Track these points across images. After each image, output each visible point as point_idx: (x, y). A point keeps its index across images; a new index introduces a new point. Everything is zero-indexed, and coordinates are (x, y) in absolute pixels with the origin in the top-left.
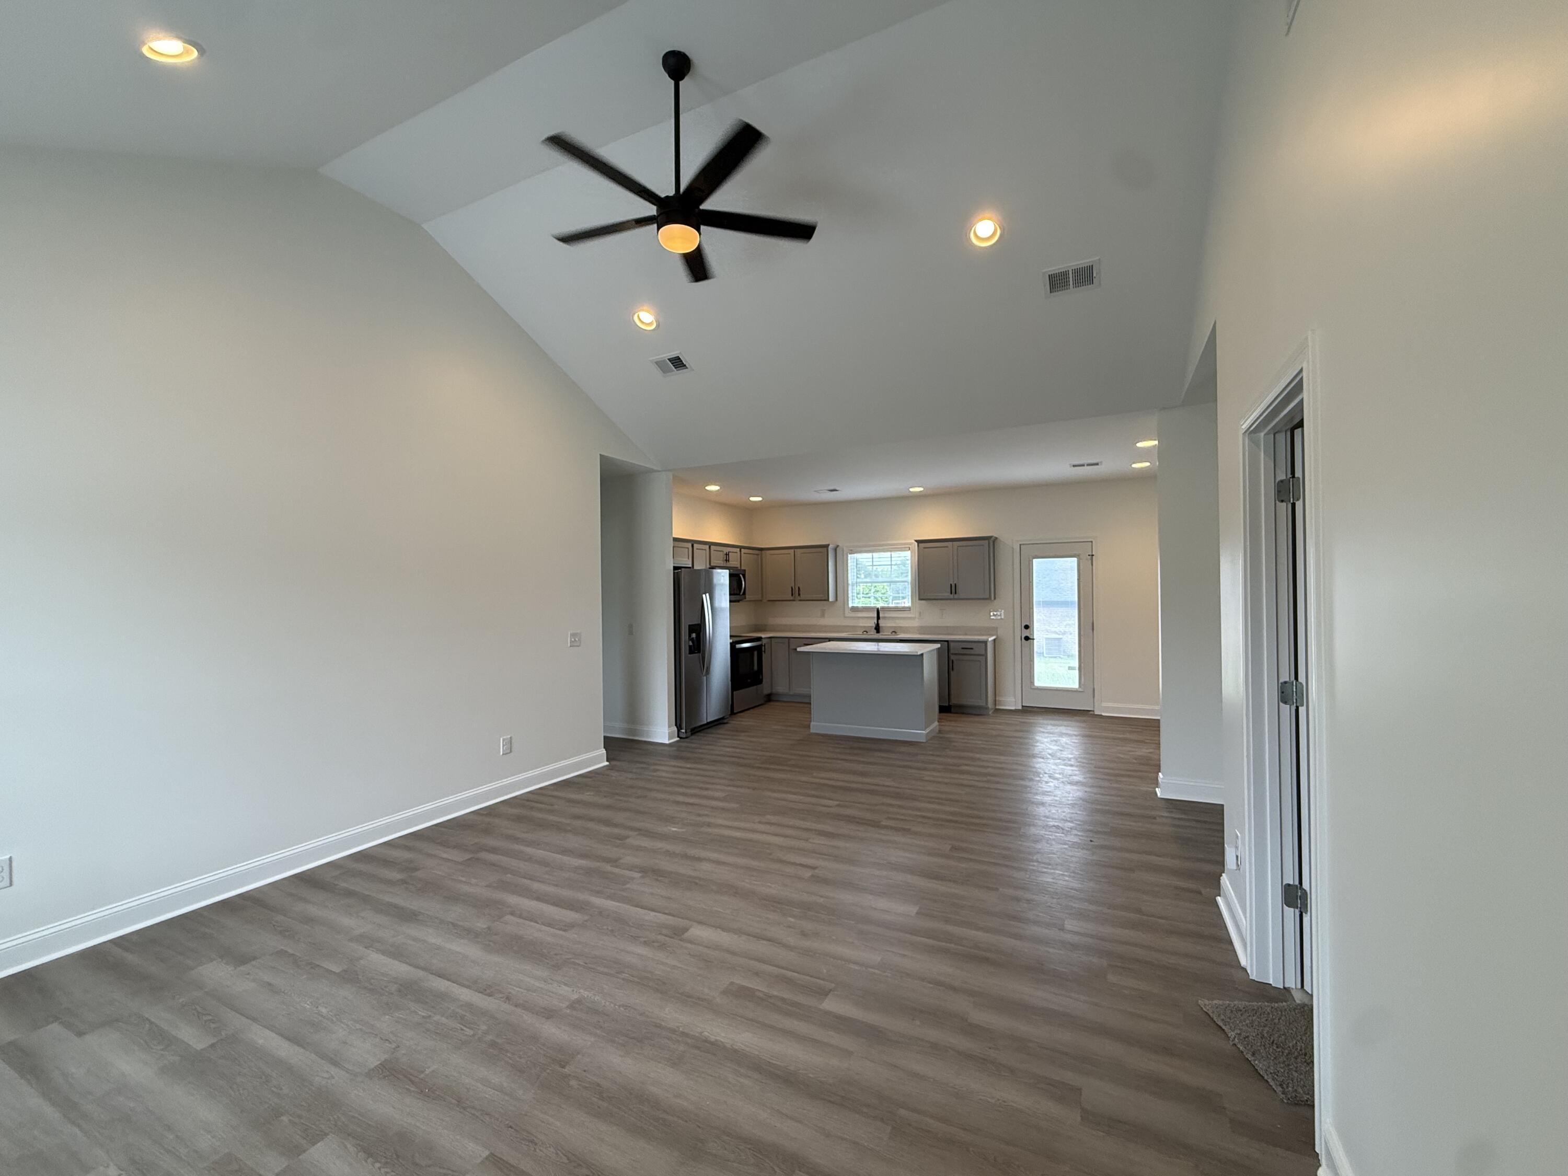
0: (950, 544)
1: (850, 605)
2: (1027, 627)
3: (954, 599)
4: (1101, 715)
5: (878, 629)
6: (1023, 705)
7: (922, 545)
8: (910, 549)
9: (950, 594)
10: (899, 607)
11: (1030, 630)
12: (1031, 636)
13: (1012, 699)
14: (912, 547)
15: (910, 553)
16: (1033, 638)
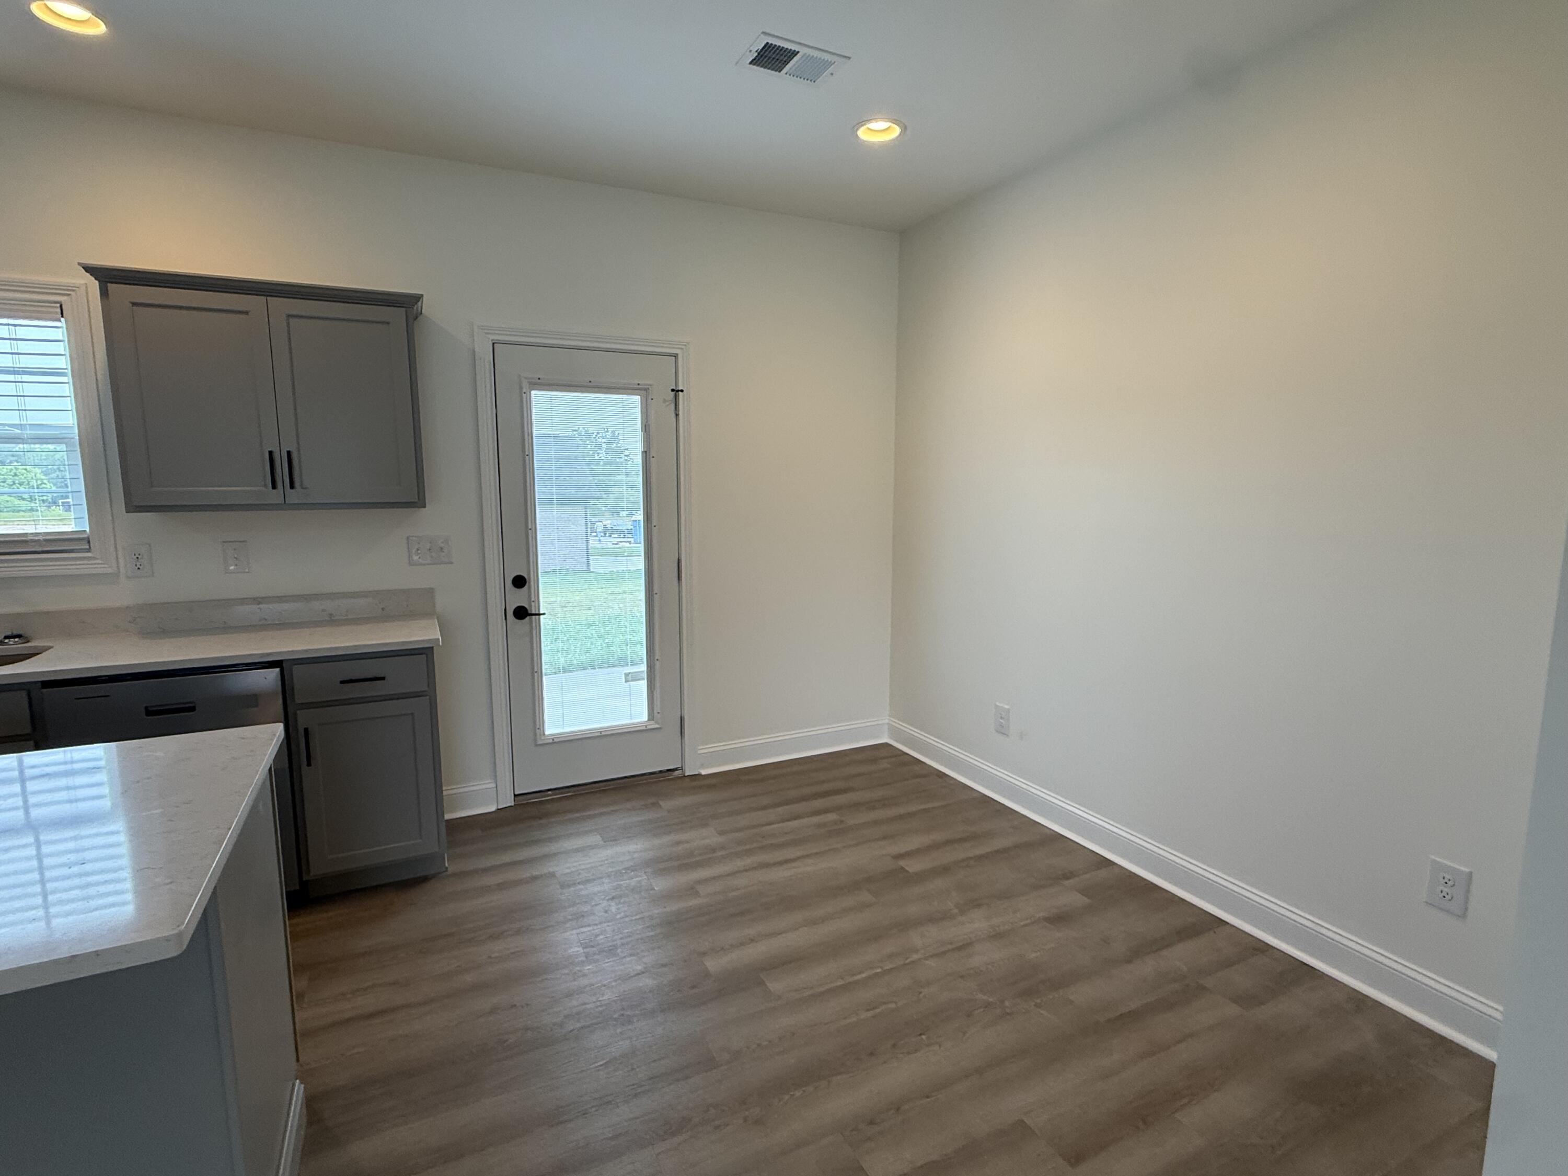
0: (254, 303)
2: (519, 582)
3: (285, 506)
4: (699, 775)
6: (516, 793)
8: (58, 305)
9: (265, 486)
10: (30, 538)
11: (529, 587)
12: (531, 606)
13: (489, 784)
14: (69, 295)
15: (62, 319)
16: (537, 612)
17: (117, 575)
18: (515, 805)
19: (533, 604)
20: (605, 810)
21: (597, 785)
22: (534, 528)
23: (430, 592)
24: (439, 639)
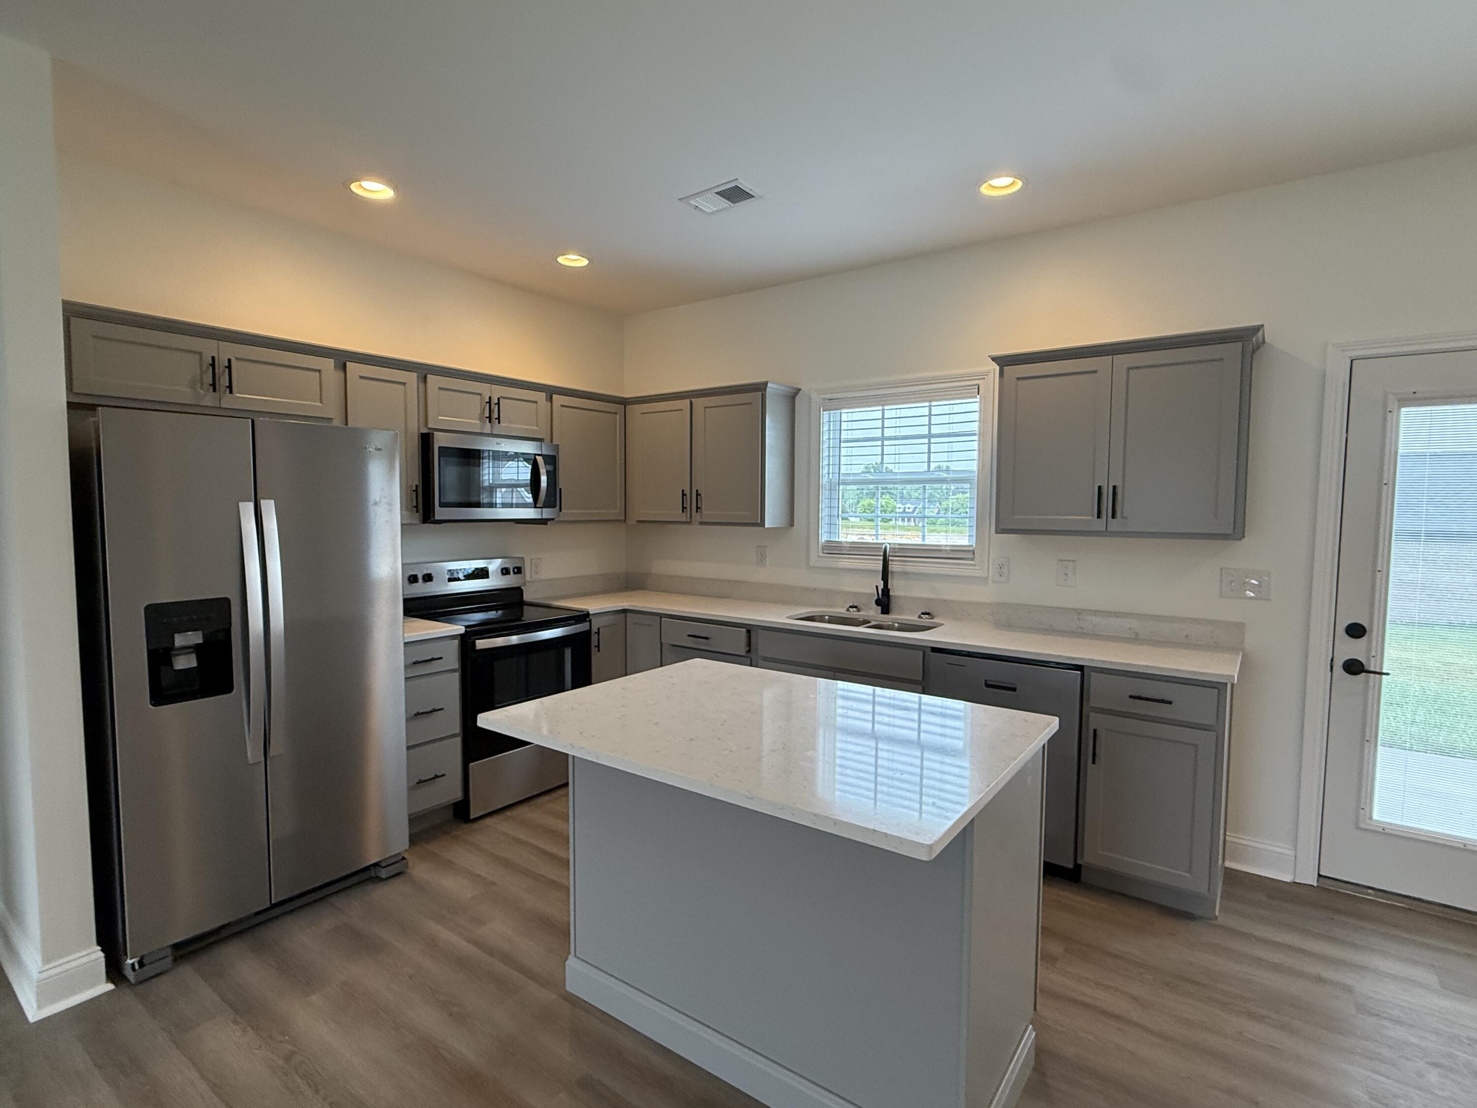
0: (1102, 361)
1: (824, 538)
2: (1356, 631)
3: (1106, 533)
5: (884, 602)
6: (1322, 874)
7: (1013, 371)
8: (977, 387)
9: (1093, 516)
10: (943, 548)
11: (1370, 641)
12: (1369, 660)
13: (1284, 849)
14: (984, 378)
15: (978, 396)
16: (1378, 670)
17: (987, 578)
18: (1318, 886)
19: (1373, 660)
20: (1454, 948)
21: (1447, 910)
22: (1385, 571)
23: (1240, 627)
24: (1234, 676)
